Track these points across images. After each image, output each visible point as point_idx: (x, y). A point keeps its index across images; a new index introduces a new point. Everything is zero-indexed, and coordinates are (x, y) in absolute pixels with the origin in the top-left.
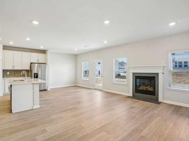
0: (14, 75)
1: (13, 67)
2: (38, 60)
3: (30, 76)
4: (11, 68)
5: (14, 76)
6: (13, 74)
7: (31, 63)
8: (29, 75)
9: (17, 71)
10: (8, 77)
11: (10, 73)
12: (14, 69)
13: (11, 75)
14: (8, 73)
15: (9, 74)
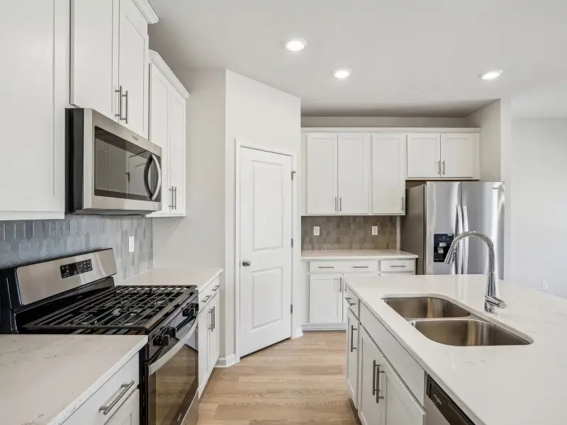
0: (338, 241)
1: (338, 202)
2: (441, 165)
3: (398, 245)
4: (328, 210)
5: (336, 245)
6: (334, 235)
7: (410, 183)
8: (395, 242)
9: (350, 224)
10: (316, 246)
11: (325, 232)
12: (340, 213)
13: (325, 242)
14: (317, 231)
15: (318, 234)
